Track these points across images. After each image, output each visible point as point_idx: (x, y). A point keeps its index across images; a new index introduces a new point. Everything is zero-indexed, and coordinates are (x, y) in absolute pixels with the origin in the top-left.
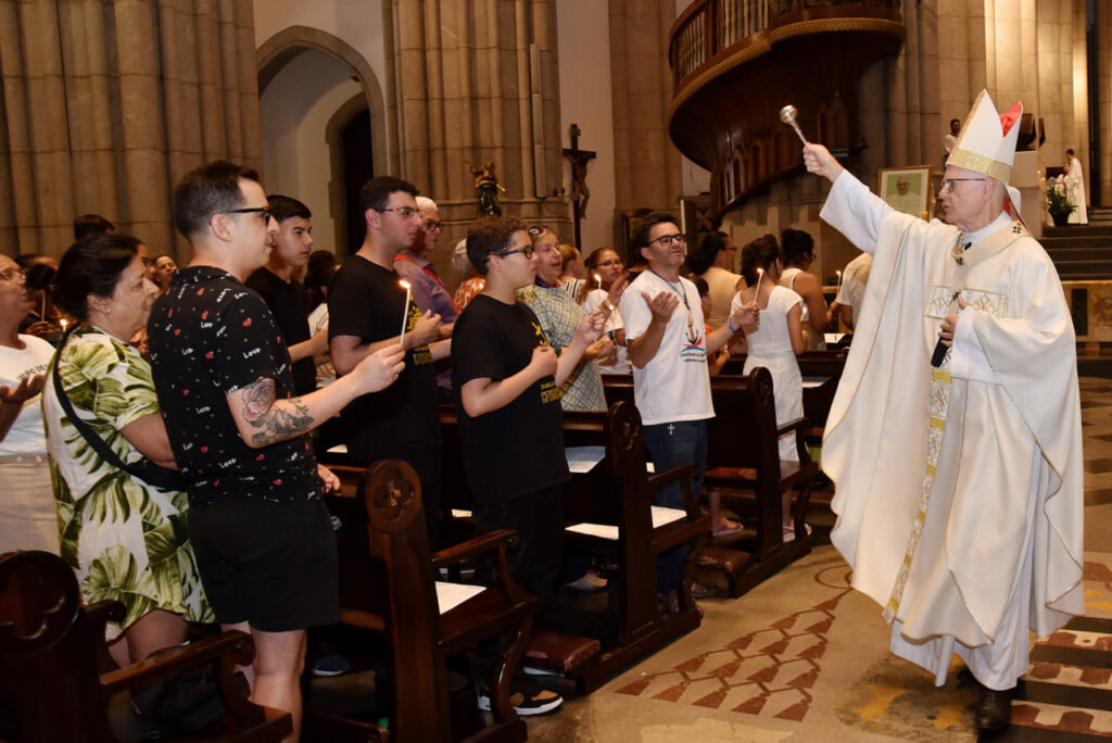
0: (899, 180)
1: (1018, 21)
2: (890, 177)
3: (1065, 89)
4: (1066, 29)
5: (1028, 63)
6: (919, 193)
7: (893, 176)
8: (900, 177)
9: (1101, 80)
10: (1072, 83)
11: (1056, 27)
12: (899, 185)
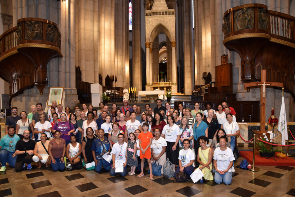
0: (55, 91)
1: (111, 54)
2: (52, 90)
3: (124, 70)
4: (124, 57)
5: (113, 63)
6: (60, 94)
7: (53, 89)
8: (55, 90)
9: (133, 69)
10: (125, 69)
11: (122, 56)
12: (55, 92)
